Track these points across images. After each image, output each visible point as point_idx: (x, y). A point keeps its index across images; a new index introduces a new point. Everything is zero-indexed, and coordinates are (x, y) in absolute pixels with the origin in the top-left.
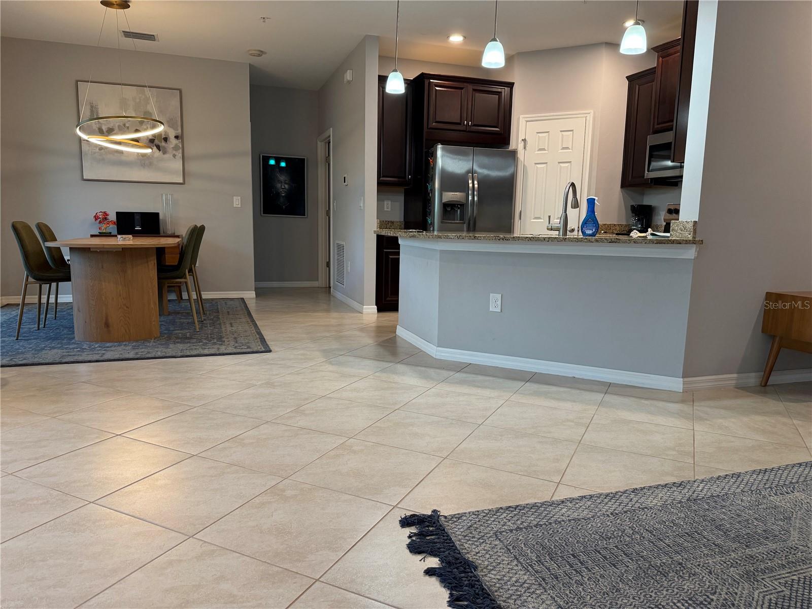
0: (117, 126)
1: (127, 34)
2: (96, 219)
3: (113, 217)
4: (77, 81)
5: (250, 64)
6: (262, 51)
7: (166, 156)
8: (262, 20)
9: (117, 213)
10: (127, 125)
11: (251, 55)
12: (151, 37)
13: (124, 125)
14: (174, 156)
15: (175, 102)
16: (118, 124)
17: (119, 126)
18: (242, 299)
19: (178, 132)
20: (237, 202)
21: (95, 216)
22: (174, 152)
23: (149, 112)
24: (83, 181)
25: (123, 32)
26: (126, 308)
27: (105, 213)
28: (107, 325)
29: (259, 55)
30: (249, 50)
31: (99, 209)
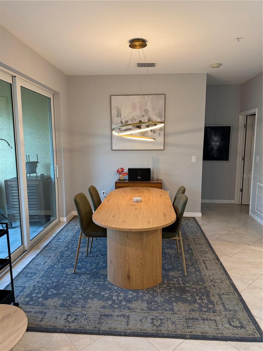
0: (130, 119)
1: (141, 65)
2: (118, 172)
3: (126, 170)
4: (111, 96)
5: (207, 73)
6: (220, 64)
7: (155, 134)
8: (237, 40)
9: (129, 169)
10: (135, 118)
11: (212, 67)
12: (152, 65)
13: (134, 118)
14: (160, 134)
15: (162, 102)
16: (131, 118)
17: (131, 119)
18: (194, 218)
19: (162, 120)
20: (194, 159)
21: (117, 171)
22: (160, 132)
23: (147, 109)
24: (112, 151)
25: (137, 64)
26: (141, 266)
27: (122, 168)
28: (129, 277)
29: (218, 67)
30: (211, 65)
31: (119, 167)
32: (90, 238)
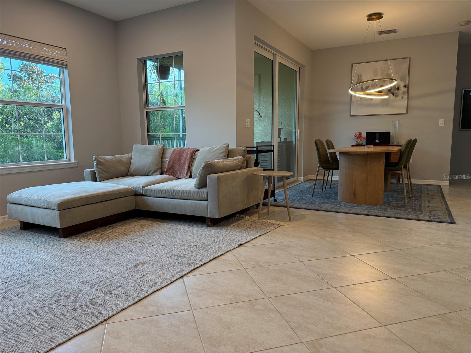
0: (371, 85)
1: (380, 33)
2: (355, 137)
3: (364, 135)
4: (352, 64)
5: (459, 31)
6: (469, 21)
7: (397, 98)
9: (367, 133)
10: (376, 83)
11: (461, 25)
12: (394, 31)
13: (375, 84)
14: (402, 98)
15: (405, 66)
16: (371, 83)
17: (372, 85)
18: (440, 186)
19: (406, 83)
20: (441, 123)
21: (355, 135)
22: (403, 95)
23: (389, 74)
24: (351, 117)
25: (378, 32)
26: (365, 186)
27: (360, 133)
28: (354, 194)
29: (467, 24)
30: (459, 23)
31: (356, 131)
32: (326, 171)
